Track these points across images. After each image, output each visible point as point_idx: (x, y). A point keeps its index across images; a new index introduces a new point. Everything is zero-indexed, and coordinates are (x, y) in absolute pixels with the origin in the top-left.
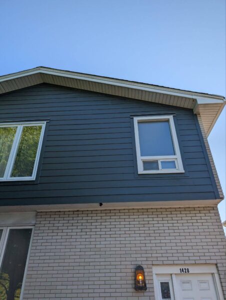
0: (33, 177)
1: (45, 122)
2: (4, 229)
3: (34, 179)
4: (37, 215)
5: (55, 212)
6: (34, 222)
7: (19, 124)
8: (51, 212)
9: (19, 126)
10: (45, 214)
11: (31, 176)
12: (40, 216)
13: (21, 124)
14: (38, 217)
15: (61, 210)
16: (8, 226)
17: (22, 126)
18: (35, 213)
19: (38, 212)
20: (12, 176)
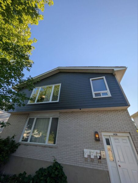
0: (58, 101)
1: (61, 84)
2: (50, 117)
6: (59, 115)
10: (62, 113)
17: (54, 86)
20: (52, 101)
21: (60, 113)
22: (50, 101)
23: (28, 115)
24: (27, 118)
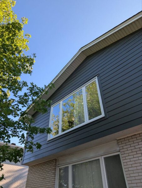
0: (103, 115)
1: (96, 77)
2: (100, 158)
3: (104, 116)
4: (118, 143)
5: (132, 136)
6: (118, 149)
7: (82, 87)
8: (128, 137)
9: (83, 88)
10: (124, 140)
11: (101, 114)
12: (121, 143)
13: (84, 86)
14: (119, 144)
15: (136, 134)
16: (102, 156)
17: (84, 87)
18: (116, 141)
19: (118, 140)
20: (90, 119)
21: (119, 141)
22: (87, 121)
23: (56, 163)
24: (55, 169)
